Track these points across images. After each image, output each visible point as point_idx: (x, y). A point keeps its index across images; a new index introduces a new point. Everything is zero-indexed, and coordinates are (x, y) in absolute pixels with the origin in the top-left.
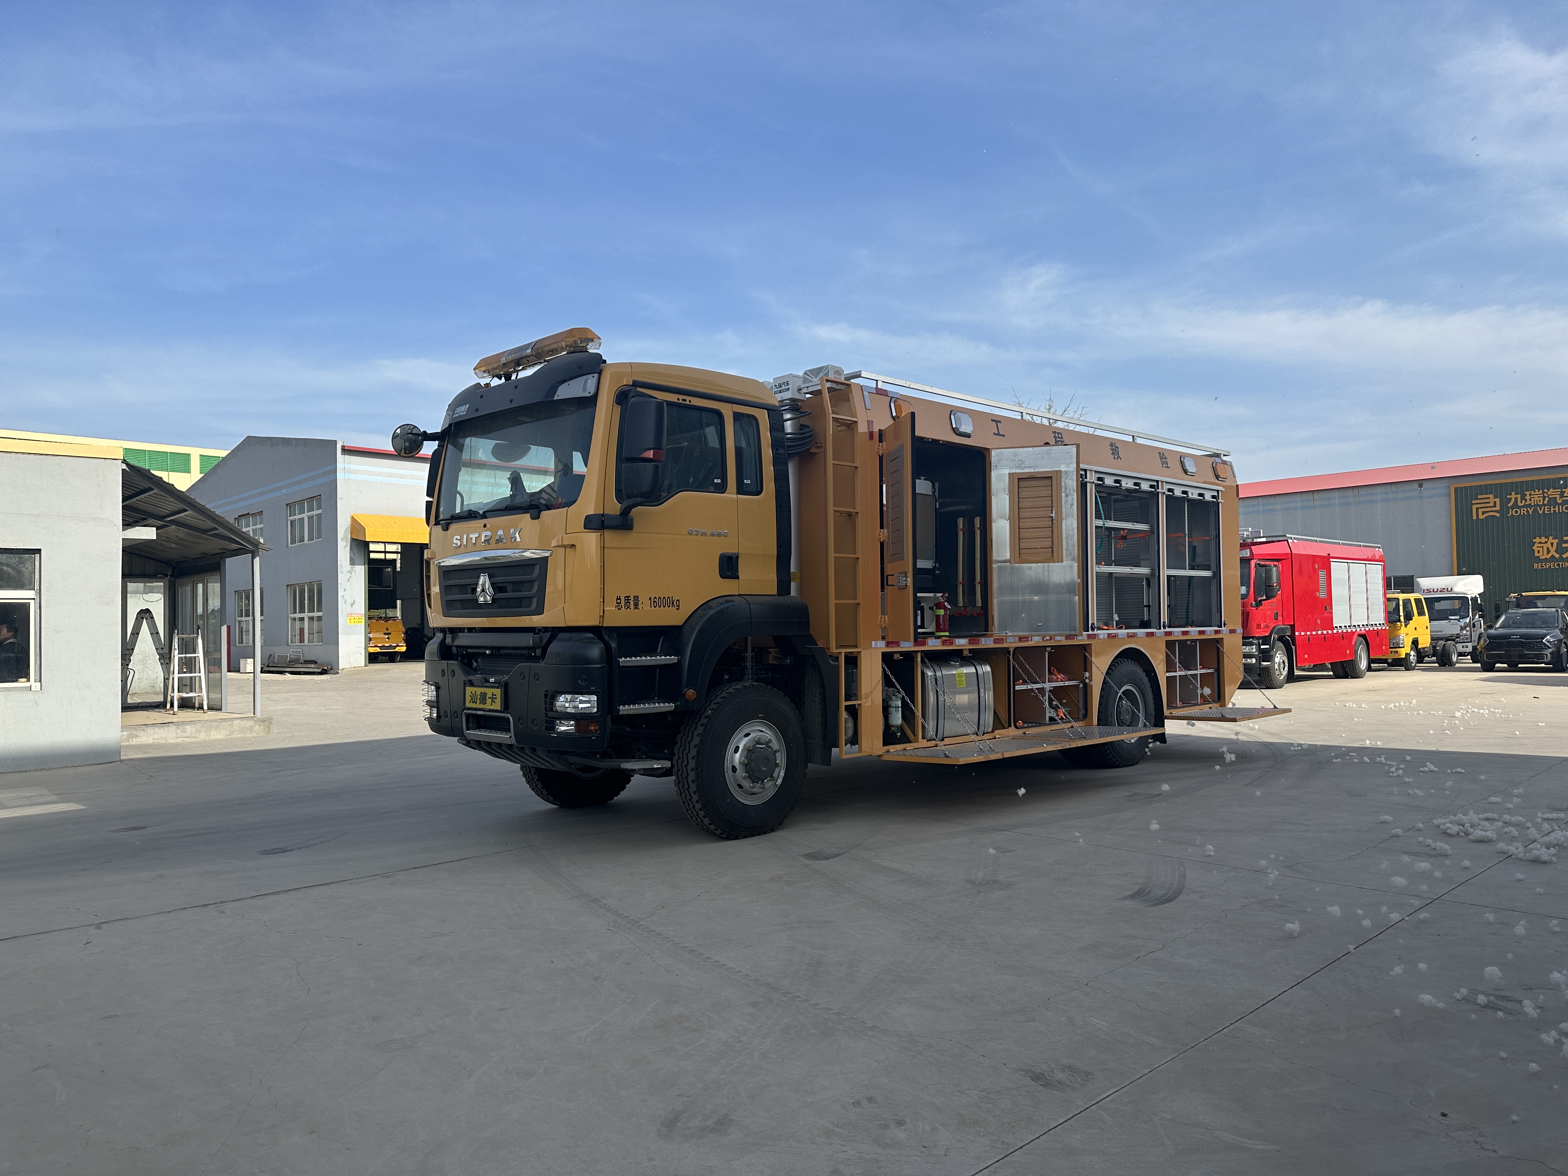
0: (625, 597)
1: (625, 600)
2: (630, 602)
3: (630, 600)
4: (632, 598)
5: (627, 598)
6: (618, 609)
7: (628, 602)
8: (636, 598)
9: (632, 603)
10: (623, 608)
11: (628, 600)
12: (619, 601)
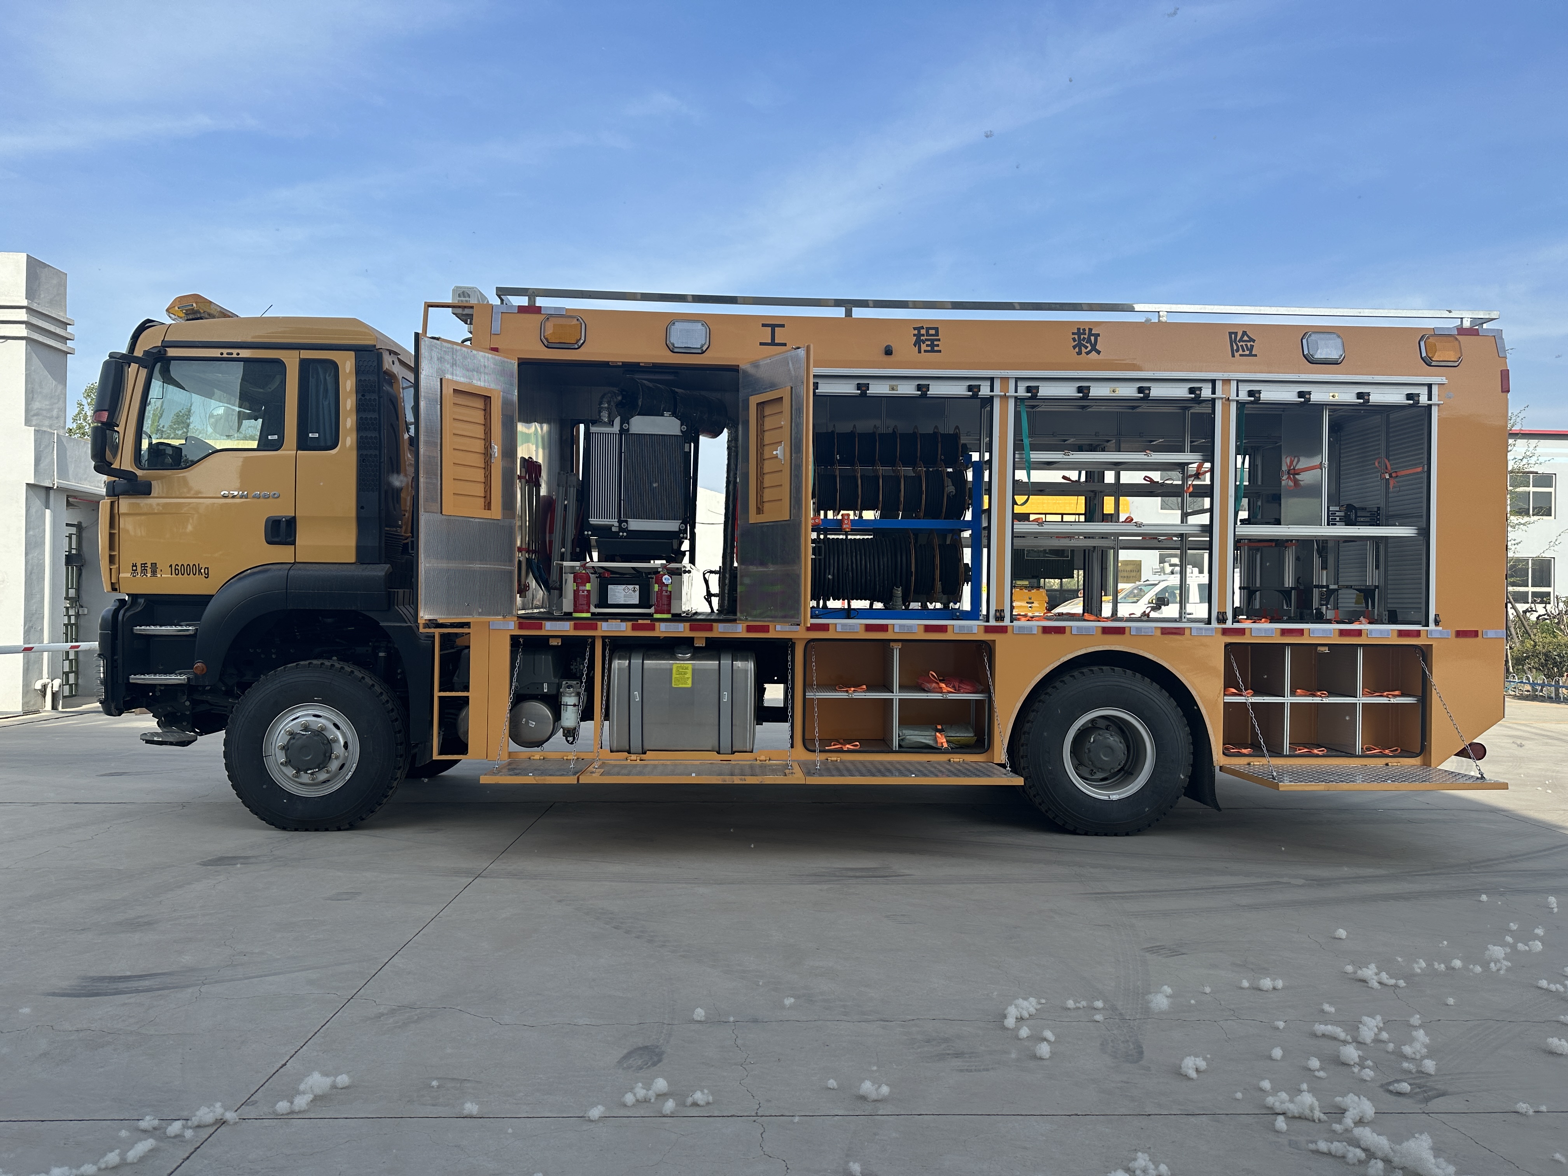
0: (142, 564)
1: (142, 567)
2: (146, 570)
3: (147, 567)
4: (149, 565)
5: (144, 565)
6: (133, 576)
7: (144, 569)
8: (154, 565)
9: (149, 570)
10: (139, 574)
11: (145, 567)
12: (134, 568)
